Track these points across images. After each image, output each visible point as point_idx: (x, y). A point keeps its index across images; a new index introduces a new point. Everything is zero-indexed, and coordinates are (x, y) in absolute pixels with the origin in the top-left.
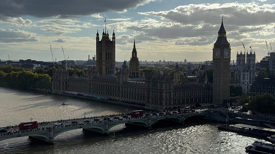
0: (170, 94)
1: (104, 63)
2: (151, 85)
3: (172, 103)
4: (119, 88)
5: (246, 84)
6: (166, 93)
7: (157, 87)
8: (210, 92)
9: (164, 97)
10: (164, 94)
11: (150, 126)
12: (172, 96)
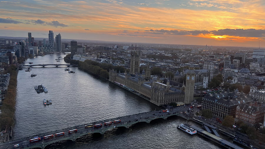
0: (163, 97)
1: (134, 67)
2: (153, 91)
3: (163, 102)
4: (139, 87)
5: (206, 83)
6: (160, 97)
7: (156, 93)
8: (184, 96)
9: (159, 99)
10: (159, 98)
11: (149, 123)
12: (163, 99)
